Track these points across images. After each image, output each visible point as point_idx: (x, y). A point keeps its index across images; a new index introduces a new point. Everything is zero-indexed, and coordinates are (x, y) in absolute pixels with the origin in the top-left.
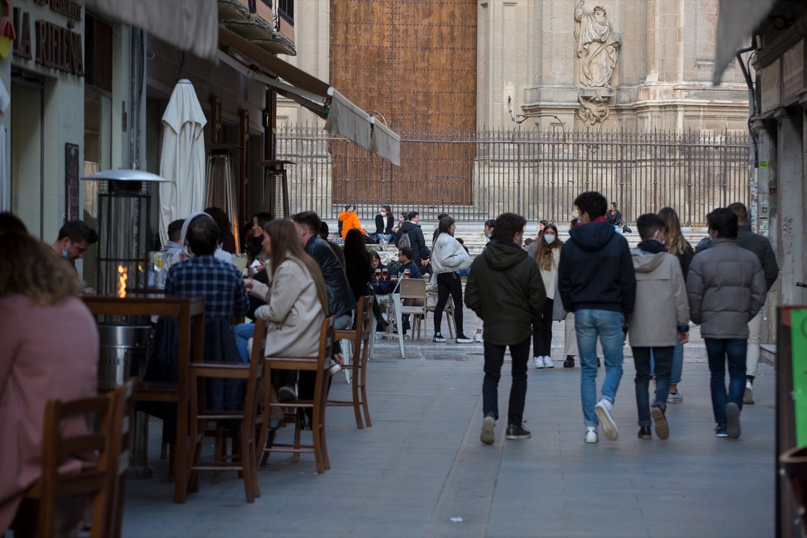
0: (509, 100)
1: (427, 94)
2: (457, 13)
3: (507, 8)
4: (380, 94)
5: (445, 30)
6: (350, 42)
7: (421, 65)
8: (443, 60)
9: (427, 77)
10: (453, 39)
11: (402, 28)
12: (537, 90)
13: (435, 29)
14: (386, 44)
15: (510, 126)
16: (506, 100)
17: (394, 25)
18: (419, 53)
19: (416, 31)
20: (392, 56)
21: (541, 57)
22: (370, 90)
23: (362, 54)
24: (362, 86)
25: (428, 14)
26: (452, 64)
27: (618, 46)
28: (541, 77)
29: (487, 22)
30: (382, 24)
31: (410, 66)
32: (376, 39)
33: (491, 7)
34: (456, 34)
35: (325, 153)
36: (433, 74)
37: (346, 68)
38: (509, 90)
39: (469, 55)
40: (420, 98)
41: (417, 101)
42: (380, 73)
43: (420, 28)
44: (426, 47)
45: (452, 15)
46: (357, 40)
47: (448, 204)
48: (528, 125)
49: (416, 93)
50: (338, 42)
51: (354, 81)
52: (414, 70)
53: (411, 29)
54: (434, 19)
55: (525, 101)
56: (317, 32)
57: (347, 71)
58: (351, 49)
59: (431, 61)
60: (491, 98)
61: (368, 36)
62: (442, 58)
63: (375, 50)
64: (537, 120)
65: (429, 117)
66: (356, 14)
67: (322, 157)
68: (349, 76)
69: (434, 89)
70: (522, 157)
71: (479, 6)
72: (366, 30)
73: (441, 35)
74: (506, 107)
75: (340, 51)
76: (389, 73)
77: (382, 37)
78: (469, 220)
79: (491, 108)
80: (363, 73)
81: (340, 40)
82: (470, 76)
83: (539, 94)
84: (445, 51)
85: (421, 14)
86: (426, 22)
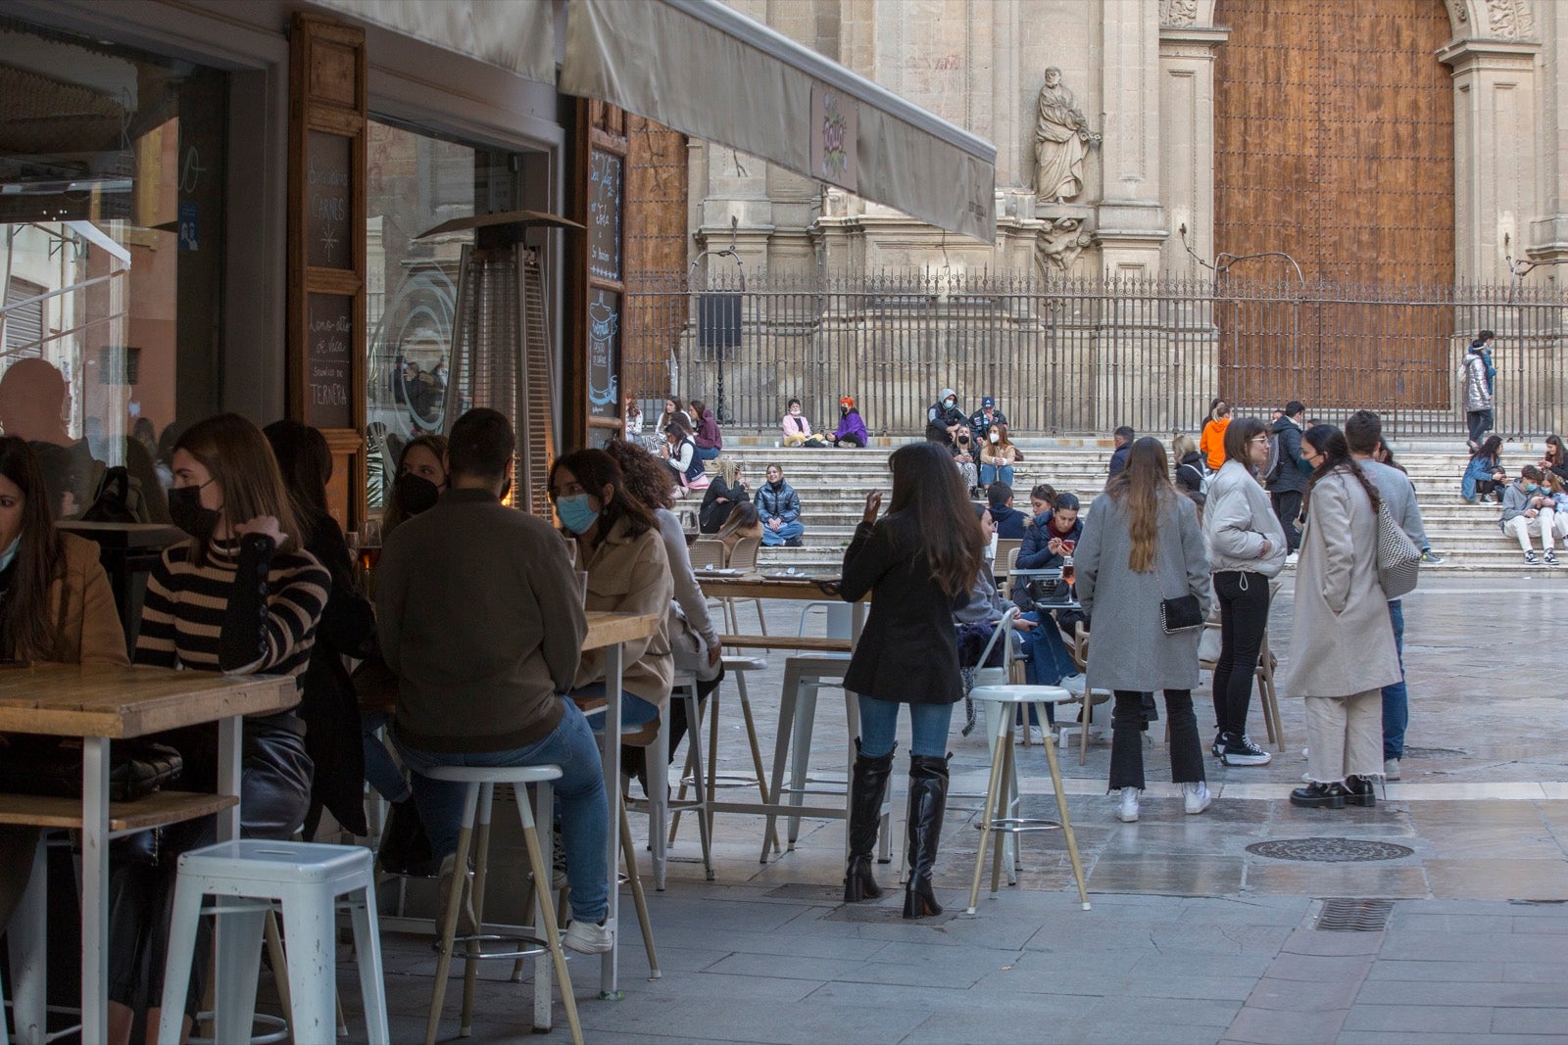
0: (1507, 239)
1: (1375, 231)
2: (1423, 102)
3: (1501, 93)
4: (1300, 231)
5: (1404, 130)
6: (1251, 149)
7: (1366, 184)
8: (1401, 177)
9: (1375, 204)
10: (1416, 144)
11: (1334, 126)
12: (1550, 223)
13: (1388, 128)
14: (1309, 151)
15: (1507, 278)
16: (1501, 240)
17: (1320, 122)
18: (1363, 165)
19: (1357, 132)
20: (1319, 170)
21: (1556, 170)
22: (1284, 225)
23: (1271, 167)
24: (1271, 218)
25: (1376, 104)
26: (1415, 184)
28: (1556, 202)
29: (1469, 114)
30: (1301, 119)
31: (1347, 186)
32: (1292, 145)
33: (1475, 92)
34: (1420, 135)
35: (1206, 325)
36: (1385, 200)
37: (1245, 190)
38: (1507, 224)
39: (1443, 168)
40: (1365, 237)
41: (1360, 242)
42: (1300, 197)
43: (1363, 126)
44: (1374, 156)
45: (1414, 106)
46: (1261, 146)
47: (1411, 407)
48: (1536, 277)
49: (1359, 230)
50: (1232, 149)
51: (1259, 209)
52: (1355, 192)
53: (1348, 129)
54: (1385, 112)
55: (1532, 241)
56: (1194, 123)
57: (1246, 195)
58: (1253, 160)
59: (1382, 179)
60: (1477, 236)
61: (1279, 139)
62: (1399, 174)
63: (1291, 161)
64: (1550, 270)
65: (1379, 267)
66: (1259, 105)
67: (1201, 330)
68: (1250, 202)
69: (1387, 223)
70: (1525, 332)
71: (1457, 91)
72: (1277, 129)
73: (1397, 138)
74: (1501, 250)
75: (1236, 162)
76: (1315, 197)
77: (1302, 140)
78: (1438, 434)
79: (1477, 253)
80: (1273, 197)
81: (1235, 145)
82: (1445, 203)
83: (1554, 229)
84: (1403, 163)
85: (1364, 103)
86: (1372, 116)
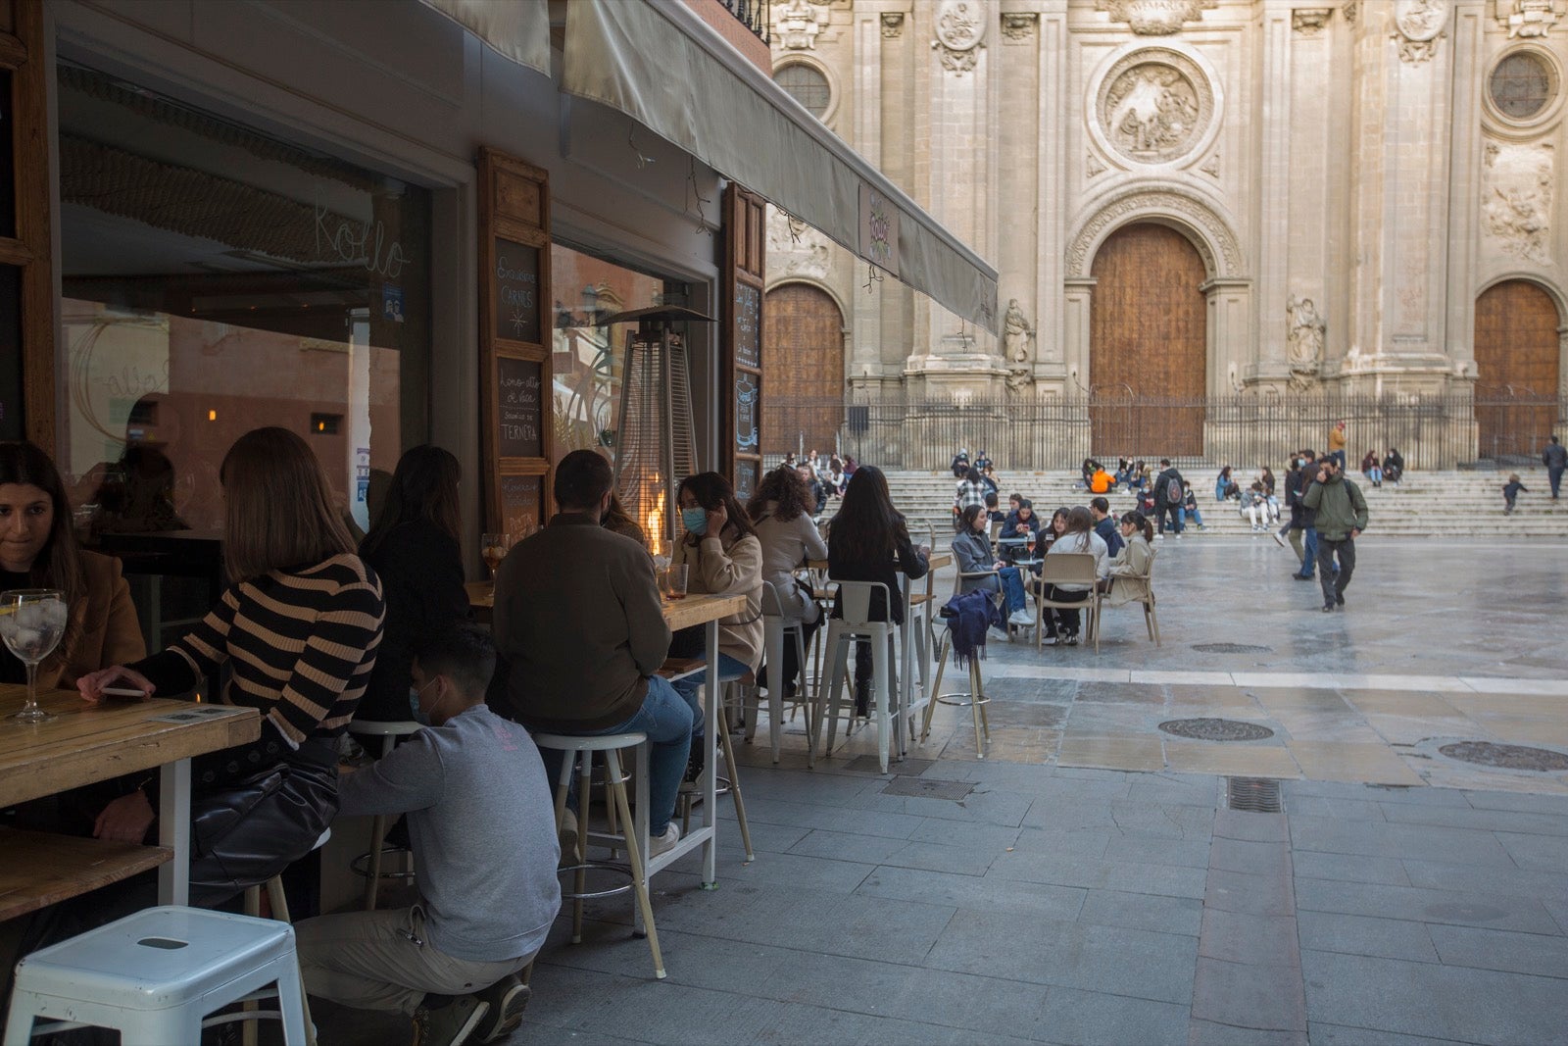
0: (1233, 375)
1: (1167, 373)
2: (1191, 311)
3: (1231, 305)
4: (1130, 374)
5: (1181, 324)
6: (1107, 335)
7: (1162, 351)
8: (1180, 347)
9: (1167, 360)
10: (1187, 331)
11: (1147, 324)
12: (1256, 367)
13: (1173, 324)
14: (1135, 336)
15: (1232, 393)
16: (1230, 375)
17: (1140, 322)
18: (1161, 342)
19: (1158, 326)
20: (1140, 345)
21: (1259, 340)
22: (1122, 371)
23: (1116, 344)
24: (1116, 368)
25: (1168, 312)
26: (1186, 350)
27: (1323, 330)
28: (1258, 356)
29: (1215, 315)
30: (1131, 321)
31: (1153, 352)
32: (1127, 333)
33: (1218, 304)
34: (1190, 326)
35: (1086, 418)
36: (1171, 358)
37: (1104, 356)
38: (1233, 367)
39: (1201, 342)
40: (1162, 376)
41: (1159, 379)
42: (1130, 358)
43: (1161, 323)
44: (1167, 337)
45: (1187, 313)
46: (1112, 334)
47: (1182, 455)
48: (1250, 391)
49: (1158, 373)
50: (1097, 336)
51: (1110, 364)
52: (1157, 355)
53: (1154, 325)
54: (1172, 316)
55: (1246, 375)
56: (1080, 326)
57: (1104, 358)
58: (1108, 341)
59: (1170, 348)
60: (1217, 373)
61: (1120, 330)
62: (1178, 345)
63: (1127, 341)
64: (1255, 388)
65: (1168, 390)
66: (1111, 315)
67: (1083, 421)
68: (1106, 361)
69: (1173, 369)
70: (1243, 419)
71: (1209, 304)
72: (1120, 326)
73: (1178, 329)
74: (1230, 381)
75: (1099, 342)
76: (1137, 357)
77: (1131, 330)
78: (1199, 468)
79: (1217, 382)
80: (1117, 358)
81: (1099, 334)
82: (1201, 359)
83: (1257, 370)
84: (1181, 341)
85: (1162, 312)
86: (1166, 318)
